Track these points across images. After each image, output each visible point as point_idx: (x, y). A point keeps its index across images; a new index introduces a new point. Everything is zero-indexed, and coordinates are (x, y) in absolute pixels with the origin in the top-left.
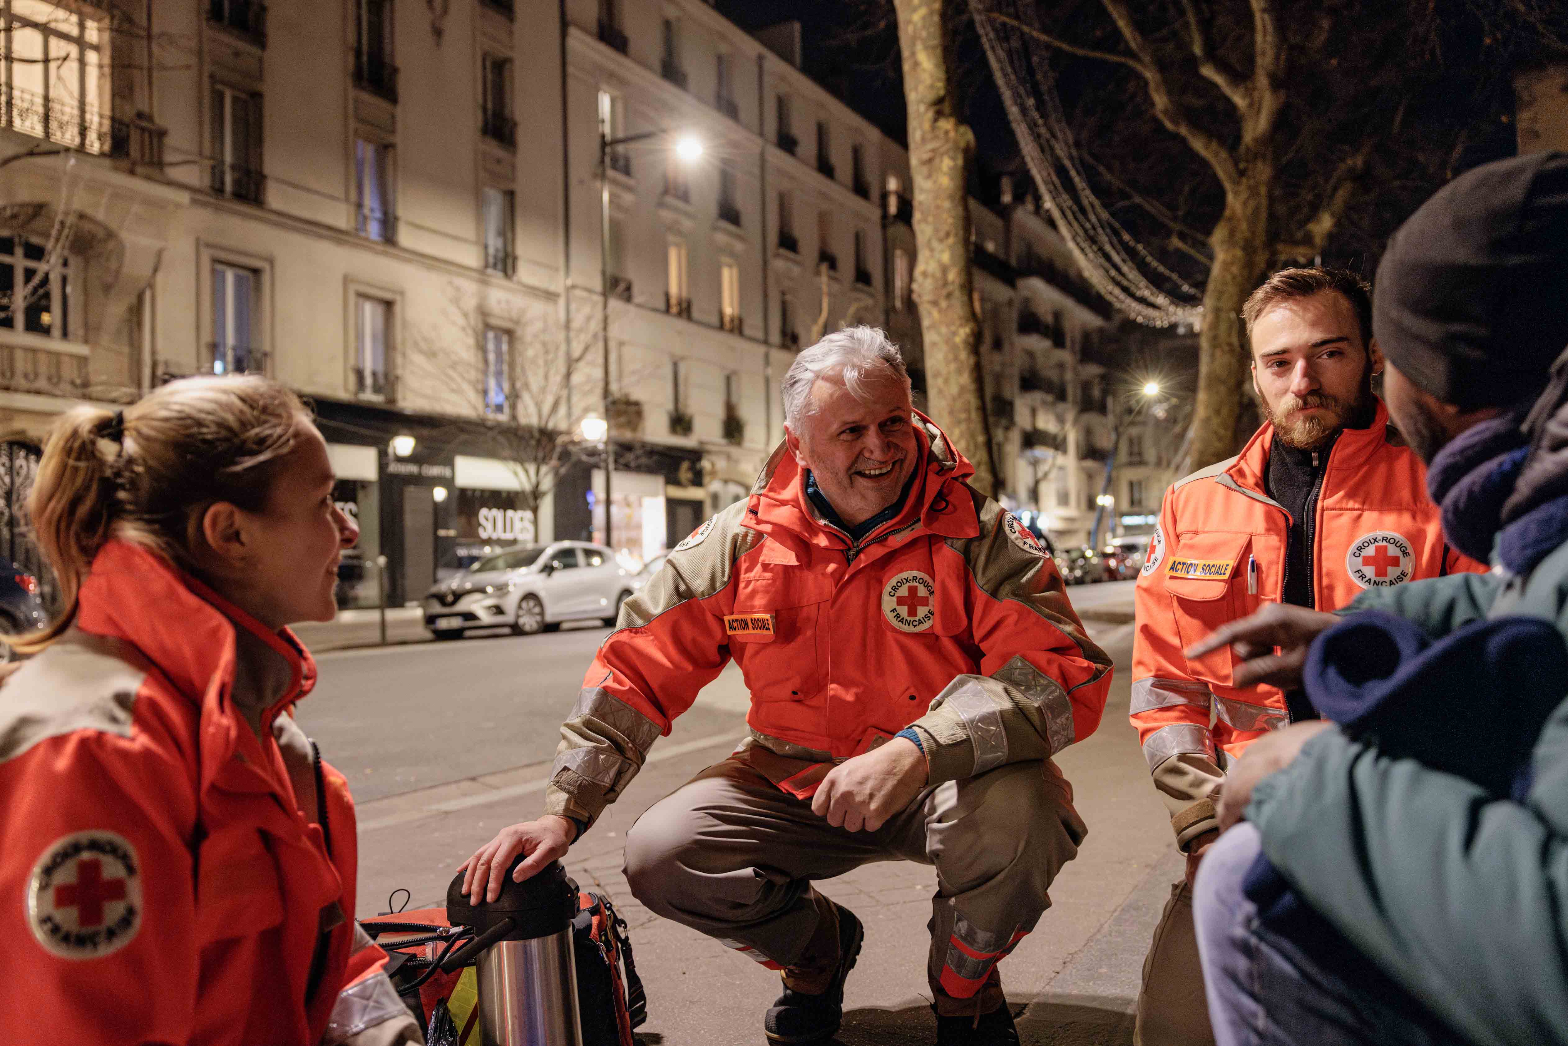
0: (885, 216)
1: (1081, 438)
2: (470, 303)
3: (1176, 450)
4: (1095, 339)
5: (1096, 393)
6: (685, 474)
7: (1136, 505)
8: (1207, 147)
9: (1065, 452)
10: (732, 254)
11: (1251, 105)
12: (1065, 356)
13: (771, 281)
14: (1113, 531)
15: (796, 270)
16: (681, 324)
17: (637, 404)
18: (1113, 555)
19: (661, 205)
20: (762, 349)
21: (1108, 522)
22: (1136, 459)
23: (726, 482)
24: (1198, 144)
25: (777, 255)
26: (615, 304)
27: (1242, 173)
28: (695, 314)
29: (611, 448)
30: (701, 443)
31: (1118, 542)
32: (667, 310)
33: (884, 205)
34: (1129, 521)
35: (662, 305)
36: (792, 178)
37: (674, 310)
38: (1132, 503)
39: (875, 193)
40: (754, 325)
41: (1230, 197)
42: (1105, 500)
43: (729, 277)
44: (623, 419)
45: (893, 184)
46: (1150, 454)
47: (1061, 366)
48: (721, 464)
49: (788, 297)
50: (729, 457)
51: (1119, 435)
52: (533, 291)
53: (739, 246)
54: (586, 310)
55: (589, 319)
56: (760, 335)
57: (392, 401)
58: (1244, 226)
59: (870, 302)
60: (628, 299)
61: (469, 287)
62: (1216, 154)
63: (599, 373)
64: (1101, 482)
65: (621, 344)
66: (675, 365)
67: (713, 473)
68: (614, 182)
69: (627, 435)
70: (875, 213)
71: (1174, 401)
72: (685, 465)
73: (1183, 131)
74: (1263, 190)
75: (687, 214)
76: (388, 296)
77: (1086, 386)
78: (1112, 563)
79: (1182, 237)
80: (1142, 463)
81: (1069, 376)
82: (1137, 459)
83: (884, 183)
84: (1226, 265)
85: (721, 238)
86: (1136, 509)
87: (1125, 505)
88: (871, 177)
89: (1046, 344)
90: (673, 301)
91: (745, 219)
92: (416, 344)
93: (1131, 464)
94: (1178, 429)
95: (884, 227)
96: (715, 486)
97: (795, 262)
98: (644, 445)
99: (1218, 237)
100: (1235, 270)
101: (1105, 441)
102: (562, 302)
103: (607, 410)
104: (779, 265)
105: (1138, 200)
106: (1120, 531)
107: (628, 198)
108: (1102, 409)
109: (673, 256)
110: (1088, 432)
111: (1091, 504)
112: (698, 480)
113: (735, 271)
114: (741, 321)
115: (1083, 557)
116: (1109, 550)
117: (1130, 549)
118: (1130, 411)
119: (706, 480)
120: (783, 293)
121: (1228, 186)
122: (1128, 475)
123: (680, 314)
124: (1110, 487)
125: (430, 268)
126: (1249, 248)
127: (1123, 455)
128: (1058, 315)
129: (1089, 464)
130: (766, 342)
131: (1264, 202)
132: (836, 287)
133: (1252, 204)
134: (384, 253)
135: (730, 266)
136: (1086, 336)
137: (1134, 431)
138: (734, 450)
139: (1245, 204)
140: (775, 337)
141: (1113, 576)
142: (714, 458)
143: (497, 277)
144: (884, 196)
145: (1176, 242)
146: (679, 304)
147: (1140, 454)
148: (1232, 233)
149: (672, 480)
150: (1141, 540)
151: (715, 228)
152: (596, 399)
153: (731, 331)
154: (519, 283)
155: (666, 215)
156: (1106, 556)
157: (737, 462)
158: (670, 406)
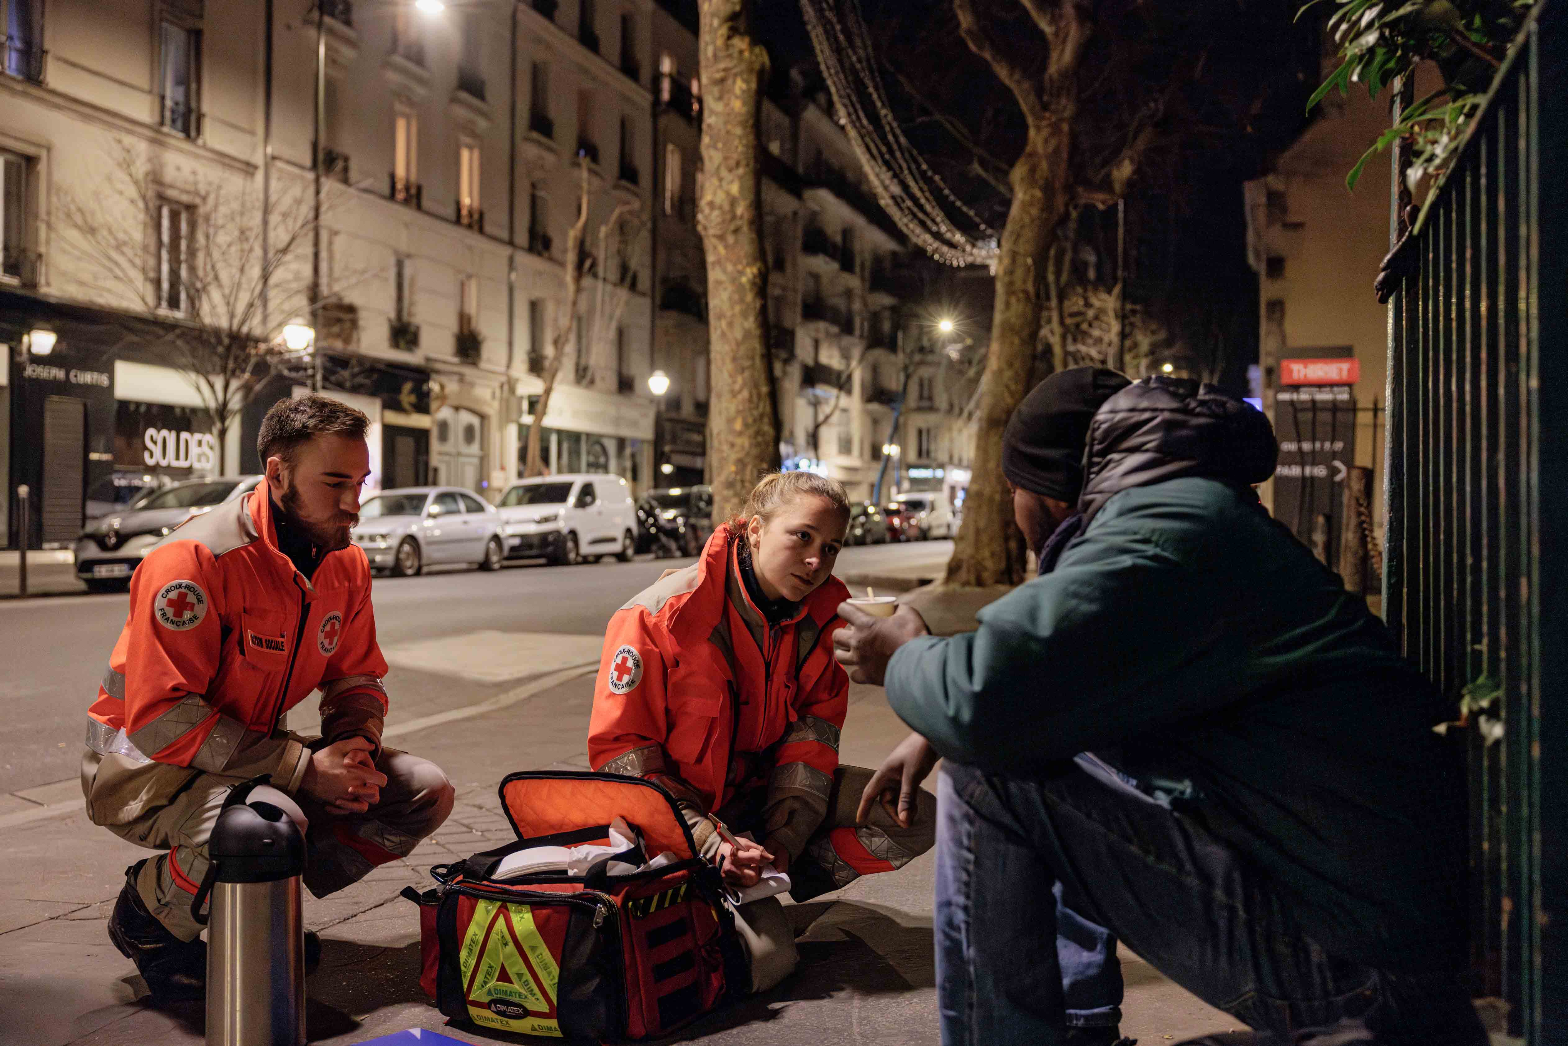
0: (656, 101)
1: (868, 377)
2: (141, 168)
3: (970, 398)
4: (887, 264)
5: (886, 326)
6: (407, 397)
7: (924, 457)
8: (1011, 75)
9: (849, 392)
10: (474, 134)
11: (1056, 34)
12: (854, 282)
13: (520, 170)
14: (899, 484)
15: (550, 159)
16: (407, 214)
17: (351, 309)
18: (897, 513)
19: (387, 65)
20: (506, 251)
21: (893, 474)
22: (925, 404)
23: (457, 409)
24: (1002, 72)
25: (526, 139)
26: (329, 185)
27: (1045, 107)
28: (426, 203)
29: (318, 362)
30: (428, 359)
31: (903, 498)
32: (392, 196)
33: (656, 90)
34: (915, 473)
35: (386, 189)
36: (548, 47)
37: (400, 196)
38: (920, 454)
39: (646, 74)
40: (496, 222)
41: (1032, 132)
42: (891, 450)
43: (468, 160)
44: (336, 329)
45: (666, 65)
46: (941, 400)
47: (848, 294)
48: (452, 387)
49: (541, 193)
50: (461, 378)
51: (908, 377)
52: (224, 160)
53: (482, 124)
54: (296, 191)
55: (298, 202)
56: (505, 235)
57: (33, 285)
58: (1044, 165)
59: (636, 205)
60: (346, 181)
61: (141, 147)
62: (1019, 82)
63: (307, 270)
64: (887, 429)
65: (334, 233)
66: (400, 265)
67: (443, 398)
68: (331, 32)
69: (338, 345)
70: (644, 99)
71: (969, 341)
72: (408, 386)
73: (987, 55)
74: (1065, 127)
75: (421, 81)
76: (31, 150)
77: (875, 318)
78: (896, 521)
79: (982, 163)
80: (932, 409)
81: (857, 306)
82: (927, 404)
83: (656, 64)
84: (1025, 206)
85: (460, 112)
86: (924, 461)
87: (912, 456)
88: (643, 53)
89: (835, 266)
90: (400, 186)
91: (490, 92)
92: (68, 215)
93: (919, 409)
94: (972, 372)
95: (655, 116)
96: (444, 413)
97: (549, 149)
98: (362, 360)
99: (1018, 173)
100: (1034, 211)
101: (893, 381)
102: (260, 176)
103: (314, 314)
104: (529, 151)
105: (938, 117)
106: (906, 485)
107: (347, 53)
108: (892, 346)
109: (401, 127)
110: (875, 370)
111: (876, 453)
112: (422, 406)
113: (476, 154)
114: (481, 215)
115: (865, 513)
116: (893, 506)
117: (916, 506)
118: (922, 350)
119: (434, 405)
120: (533, 186)
121: (1030, 120)
122: (918, 421)
123: (406, 202)
124: (897, 434)
125: (87, 118)
126: (1048, 189)
127: (912, 399)
128: (847, 233)
129: (875, 407)
130: (511, 243)
131: (1065, 140)
132: (596, 182)
133: (1053, 142)
134: (25, 94)
135: (470, 148)
136: (878, 260)
137: (925, 372)
138: (468, 371)
139: (1046, 141)
140: (522, 237)
141: (896, 536)
142: (444, 379)
143: (176, 138)
144: (657, 77)
145: (977, 168)
146: (407, 188)
147: (930, 398)
148: (1033, 170)
149: (392, 404)
150: (928, 497)
151: (454, 100)
152: (302, 302)
153: (470, 226)
154: (204, 147)
155: (392, 77)
156: (889, 513)
157: (472, 385)
158: (392, 315)
